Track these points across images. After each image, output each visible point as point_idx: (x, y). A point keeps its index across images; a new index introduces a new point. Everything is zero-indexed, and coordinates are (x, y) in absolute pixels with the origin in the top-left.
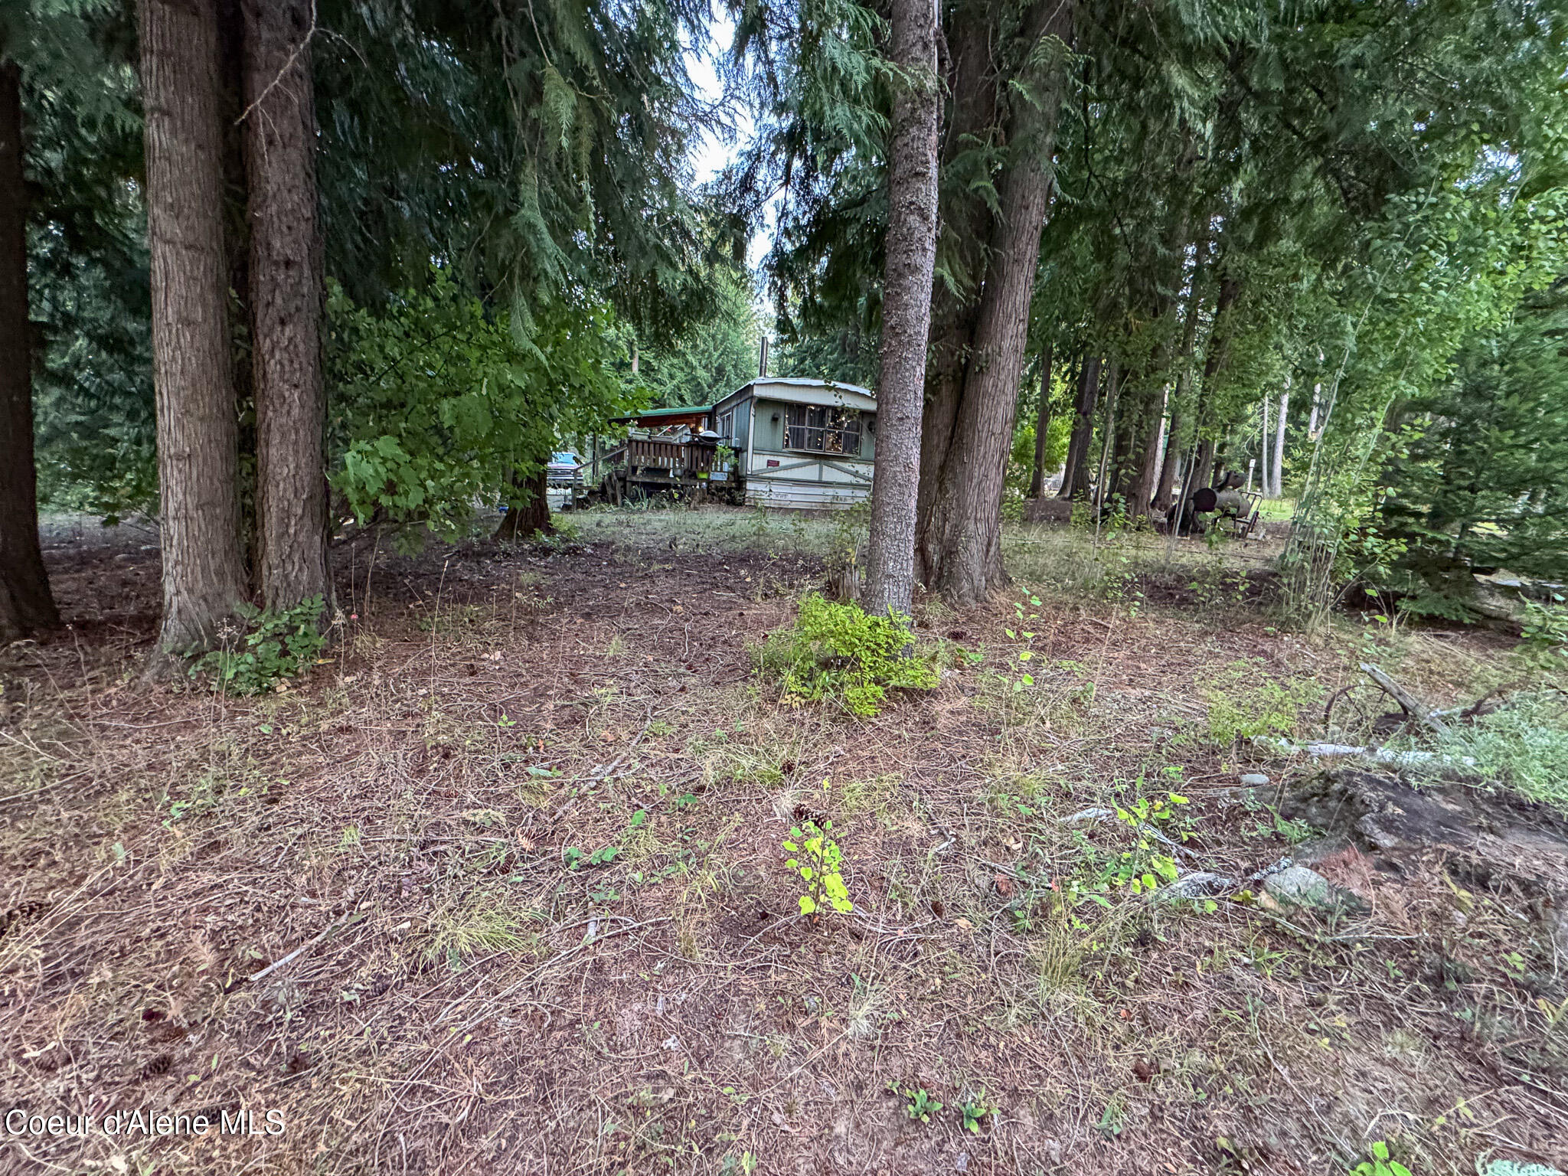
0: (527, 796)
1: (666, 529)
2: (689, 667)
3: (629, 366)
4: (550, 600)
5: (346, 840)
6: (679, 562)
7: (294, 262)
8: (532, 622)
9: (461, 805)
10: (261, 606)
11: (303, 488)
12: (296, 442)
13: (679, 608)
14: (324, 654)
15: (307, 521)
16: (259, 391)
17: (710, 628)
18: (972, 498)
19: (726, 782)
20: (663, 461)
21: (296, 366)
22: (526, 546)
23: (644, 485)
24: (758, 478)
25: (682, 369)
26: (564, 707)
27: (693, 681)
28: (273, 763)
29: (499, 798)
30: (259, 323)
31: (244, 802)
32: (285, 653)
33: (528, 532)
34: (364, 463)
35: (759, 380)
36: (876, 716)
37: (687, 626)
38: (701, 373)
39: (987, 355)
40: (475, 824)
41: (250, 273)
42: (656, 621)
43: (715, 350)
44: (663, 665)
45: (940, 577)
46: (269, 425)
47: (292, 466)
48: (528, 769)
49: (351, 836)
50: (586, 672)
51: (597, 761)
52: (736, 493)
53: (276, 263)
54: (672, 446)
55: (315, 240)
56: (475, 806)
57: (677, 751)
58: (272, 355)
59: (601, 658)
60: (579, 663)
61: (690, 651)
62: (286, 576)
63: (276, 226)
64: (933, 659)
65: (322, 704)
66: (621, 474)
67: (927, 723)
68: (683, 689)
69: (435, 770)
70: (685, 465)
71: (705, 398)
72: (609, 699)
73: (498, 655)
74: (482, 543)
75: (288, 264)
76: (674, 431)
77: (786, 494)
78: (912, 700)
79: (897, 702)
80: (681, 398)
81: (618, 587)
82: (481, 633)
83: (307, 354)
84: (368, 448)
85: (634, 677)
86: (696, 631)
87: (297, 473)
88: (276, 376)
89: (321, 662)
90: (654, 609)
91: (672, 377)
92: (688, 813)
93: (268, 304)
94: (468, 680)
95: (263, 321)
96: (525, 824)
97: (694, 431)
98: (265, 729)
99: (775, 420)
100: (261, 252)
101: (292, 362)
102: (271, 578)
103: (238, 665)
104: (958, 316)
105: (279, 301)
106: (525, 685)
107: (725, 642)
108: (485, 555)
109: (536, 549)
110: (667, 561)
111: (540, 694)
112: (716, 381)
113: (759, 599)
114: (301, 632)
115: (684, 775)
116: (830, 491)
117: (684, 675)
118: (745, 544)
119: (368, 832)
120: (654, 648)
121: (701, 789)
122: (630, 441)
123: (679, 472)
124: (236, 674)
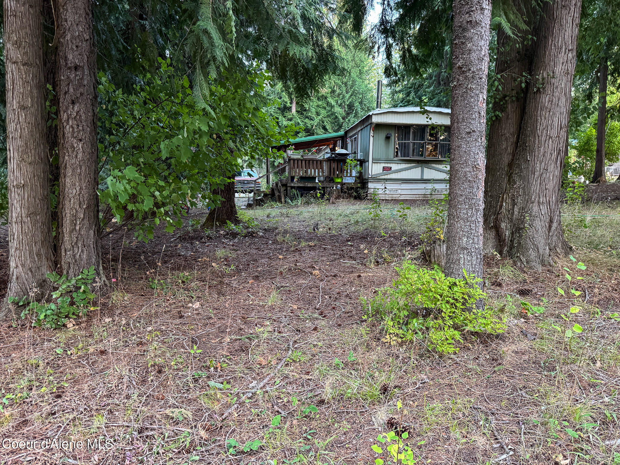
0: (206, 400)
1: (312, 218)
2: (321, 314)
3: (290, 109)
4: (233, 267)
5: (96, 424)
6: (319, 240)
7: (79, 66)
8: (221, 282)
9: (166, 405)
10: (60, 274)
11: (84, 201)
12: (80, 174)
13: (316, 272)
14: (95, 304)
15: (86, 222)
16: (61, 144)
17: (337, 286)
18: (535, 187)
19: (340, 398)
20: (311, 172)
21: (80, 128)
22: (222, 232)
23: (299, 188)
24: (376, 179)
25: (325, 108)
26: (236, 340)
27: (323, 323)
28: (61, 372)
29: (190, 401)
30: (61, 105)
31: (43, 396)
32: (72, 303)
33: (223, 223)
34: (118, 183)
35: (377, 111)
36: (455, 353)
37: (321, 284)
38: (337, 109)
39: (543, 79)
40: (172, 418)
41: (56, 76)
42: (301, 281)
43: (347, 93)
44: (303, 311)
45: (511, 247)
46: (66, 165)
47: (78, 189)
48: (209, 383)
49: (99, 421)
50: (253, 316)
51: (254, 379)
52: (361, 191)
53: (70, 68)
54: (317, 161)
55: (92, 52)
56: (174, 406)
57: (308, 373)
58: (68, 124)
59: (263, 306)
60: (249, 309)
61: (323, 302)
62: (74, 256)
63: (70, 46)
64: (502, 310)
65: (91, 336)
66: (284, 182)
67: (495, 360)
68: (315, 329)
69: (152, 381)
70: (326, 174)
71: (340, 127)
72: (266, 335)
73: (197, 305)
74: (195, 231)
75: (76, 68)
76: (319, 151)
77: (397, 190)
78: (484, 342)
79: (472, 343)
80: (324, 128)
81: (278, 258)
82: (188, 290)
83: (86, 121)
84: (120, 174)
85: (283, 319)
86: (327, 288)
87: (81, 193)
88: (70, 135)
89: (92, 309)
90: (301, 273)
91: (318, 114)
92: (311, 419)
93: (66, 93)
94: (178, 321)
95: (63, 103)
96: (204, 421)
97: (333, 150)
98: (59, 351)
99: (388, 138)
100: (62, 62)
101: (78, 126)
102: (66, 258)
103: (46, 310)
104: (518, 52)
105: (71, 90)
106: (213, 324)
107: (347, 296)
108: (196, 239)
109: (227, 234)
110: (311, 239)
111: (222, 331)
112: (348, 114)
113: (372, 266)
114: (81, 290)
115: (311, 391)
116: (429, 186)
117: (317, 319)
118: (365, 227)
119: (109, 419)
120: (299, 300)
121: (322, 402)
122: (290, 160)
123: (322, 179)
124: (45, 316)
